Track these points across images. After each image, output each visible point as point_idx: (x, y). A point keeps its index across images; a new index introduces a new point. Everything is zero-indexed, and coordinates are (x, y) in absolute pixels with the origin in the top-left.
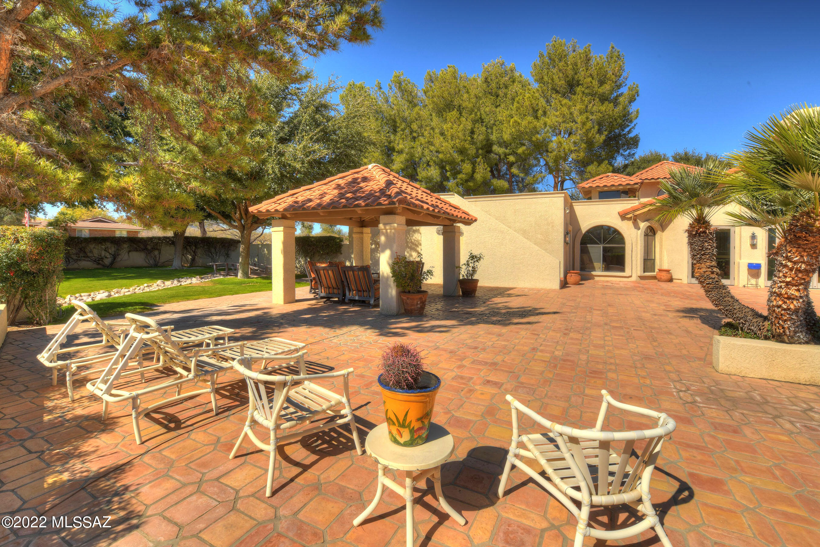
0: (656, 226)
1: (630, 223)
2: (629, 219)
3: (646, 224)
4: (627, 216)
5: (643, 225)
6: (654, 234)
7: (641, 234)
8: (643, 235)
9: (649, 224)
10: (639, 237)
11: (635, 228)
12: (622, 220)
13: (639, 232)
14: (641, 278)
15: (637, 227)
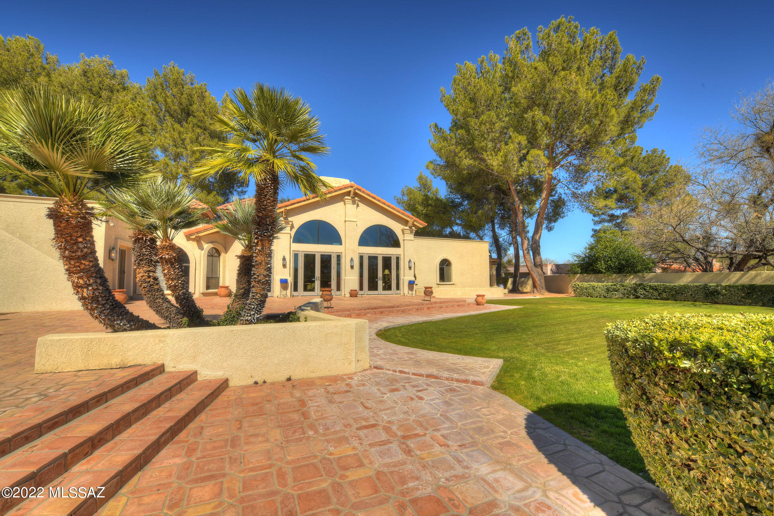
0: (220, 248)
1: (195, 243)
2: (193, 240)
3: (211, 246)
4: (191, 237)
5: (207, 246)
6: (219, 255)
7: (204, 254)
8: (206, 256)
9: (213, 246)
10: (202, 257)
11: (199, 249)
12: (188, 240)
13: (203, 252)
14: (204, 294)
15: (201, 248)
